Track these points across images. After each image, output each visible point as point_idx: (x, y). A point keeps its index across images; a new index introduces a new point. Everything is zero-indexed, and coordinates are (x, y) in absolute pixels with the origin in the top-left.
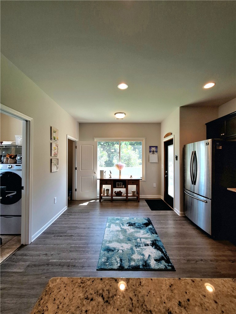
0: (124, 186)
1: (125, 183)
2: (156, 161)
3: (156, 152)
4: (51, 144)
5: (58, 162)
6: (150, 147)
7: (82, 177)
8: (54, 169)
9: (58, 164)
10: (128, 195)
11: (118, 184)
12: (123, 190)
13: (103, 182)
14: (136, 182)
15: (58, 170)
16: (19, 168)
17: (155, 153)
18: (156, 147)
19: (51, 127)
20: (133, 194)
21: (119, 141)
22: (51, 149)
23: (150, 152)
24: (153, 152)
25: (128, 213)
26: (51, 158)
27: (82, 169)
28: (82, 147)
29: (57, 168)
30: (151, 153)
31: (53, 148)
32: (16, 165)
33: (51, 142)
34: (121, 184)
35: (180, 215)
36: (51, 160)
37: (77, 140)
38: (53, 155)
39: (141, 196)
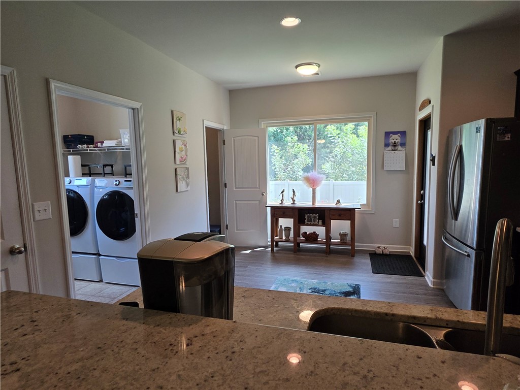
0: (320, 221)
1: (324, 215)
2: (402, 166)
3: (403, 144)
4: (174, 142)
5: (188, 174)
6: (388, 134)
7: (237, 202)
8: (182, 186)
9: (188, 177)
10: (332, 241)
11: (308, 217)
12: (320, 231)
13: (279, 212)
14: (347, 214)
15: (189, 188)
16: (130, 185)
17: (400, 148)
18: (403, 134)
19: (172, 112)
20: (341, 240)
21: (313, 124)
22: (175, 152)
23: (387, 145)
24: (395, 145)
25: (321, 274)
26: (176, 167)
27: (237, 187)
28: (236, 141)
29: (188, 185)
30: (390, 148)
31: (177, 150)
32: (125, 181)
33: (175, 138)
34: (315, 217)
35: (432, 286)
36: (176, 170)
37: (225, 128)
38: (178, 162)
39: (359, 246)
